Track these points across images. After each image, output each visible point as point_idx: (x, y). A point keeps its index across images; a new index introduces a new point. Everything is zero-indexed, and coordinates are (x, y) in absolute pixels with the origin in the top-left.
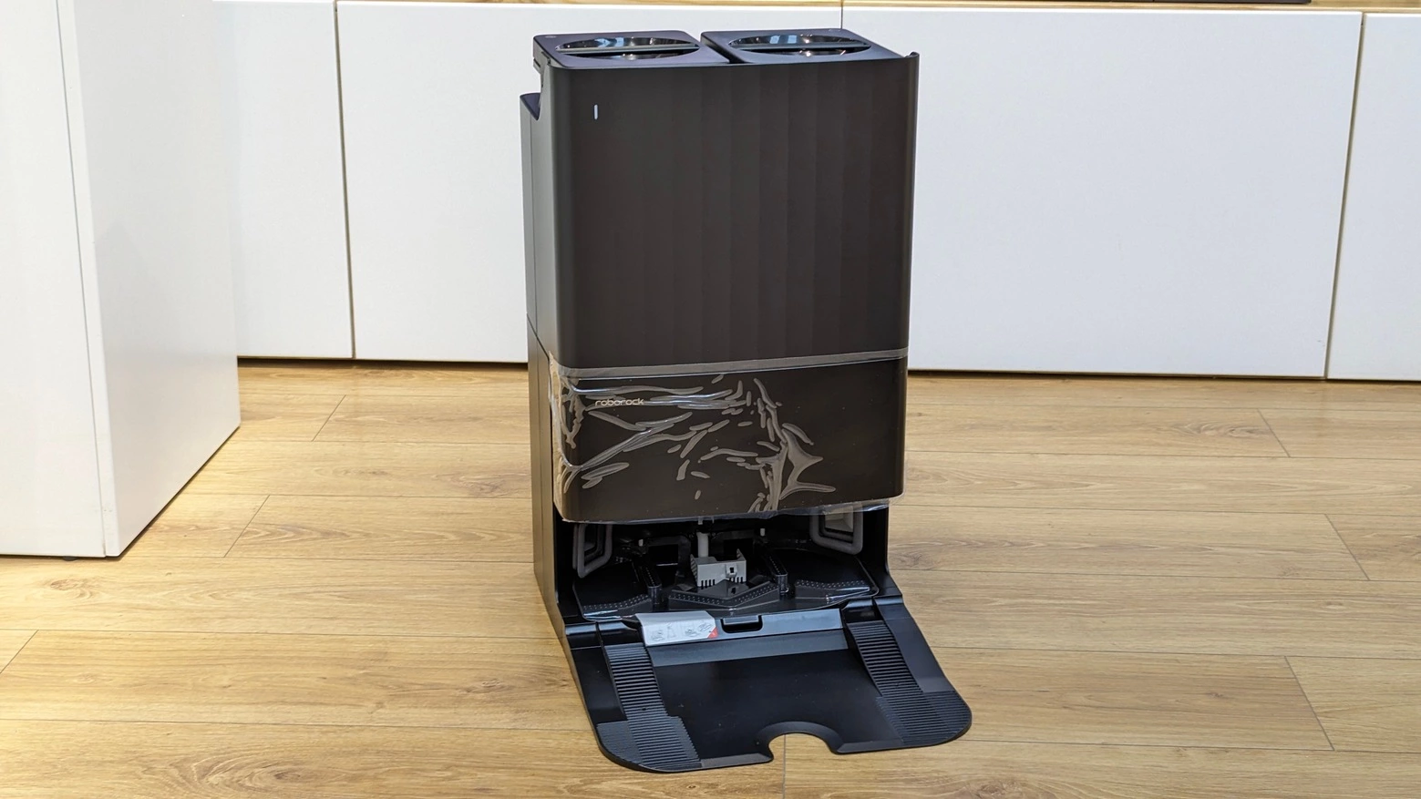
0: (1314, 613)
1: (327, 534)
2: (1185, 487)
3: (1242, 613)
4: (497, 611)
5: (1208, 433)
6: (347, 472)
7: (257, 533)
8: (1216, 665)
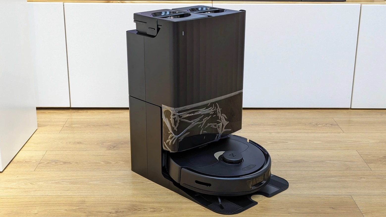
0: (357, 181)
1: (65, 163)
2: (315, 142)
3: (337, 181)
4: (117, 186)
5: (319, 125)
6: (70, 143)
7: (44, 163)
8: (331, 198)
